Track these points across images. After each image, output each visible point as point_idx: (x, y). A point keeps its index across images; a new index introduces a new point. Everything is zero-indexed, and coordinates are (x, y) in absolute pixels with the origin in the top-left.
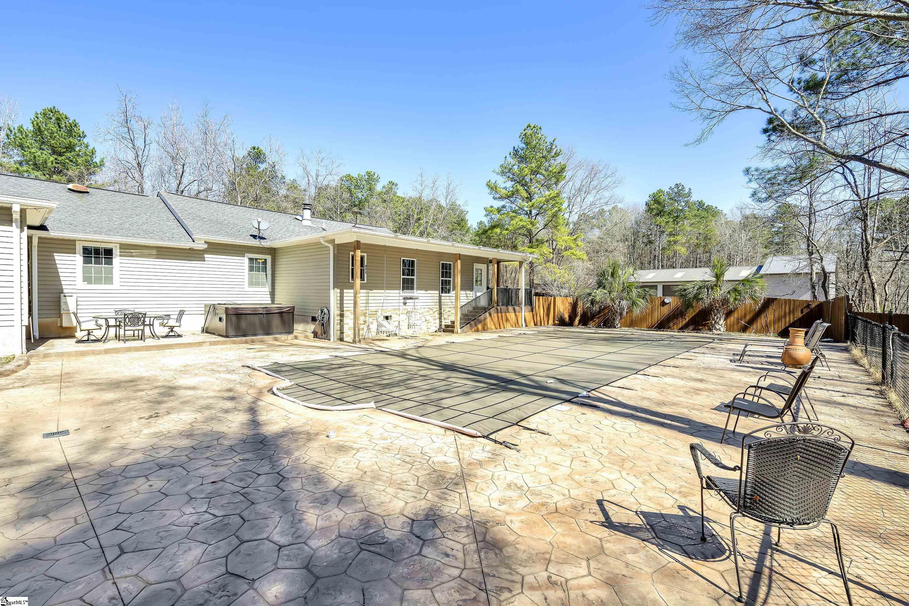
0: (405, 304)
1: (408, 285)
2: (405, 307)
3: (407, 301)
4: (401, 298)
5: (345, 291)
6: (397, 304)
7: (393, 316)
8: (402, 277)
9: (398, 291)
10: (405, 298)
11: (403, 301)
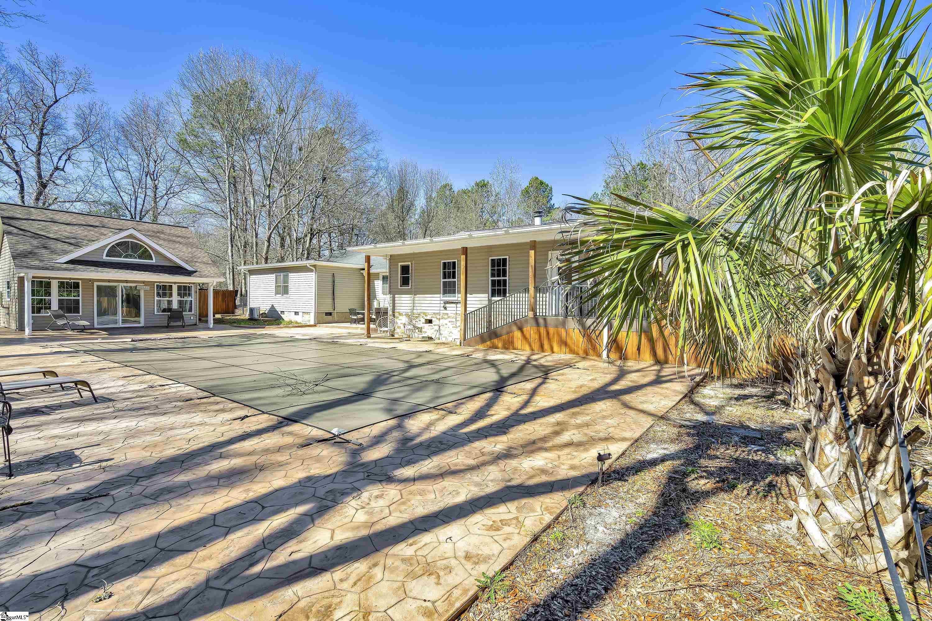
0: (445, 308)
1: (449, 289)
2: (446, 312)
3: (447, 305)
4: (442, 302)
5: (396, 296)
6: (438, 308)
7: (433, 319)
8: (442, 280)
9: (438, 295)
10: (447, 302)
11: (442, 305)
